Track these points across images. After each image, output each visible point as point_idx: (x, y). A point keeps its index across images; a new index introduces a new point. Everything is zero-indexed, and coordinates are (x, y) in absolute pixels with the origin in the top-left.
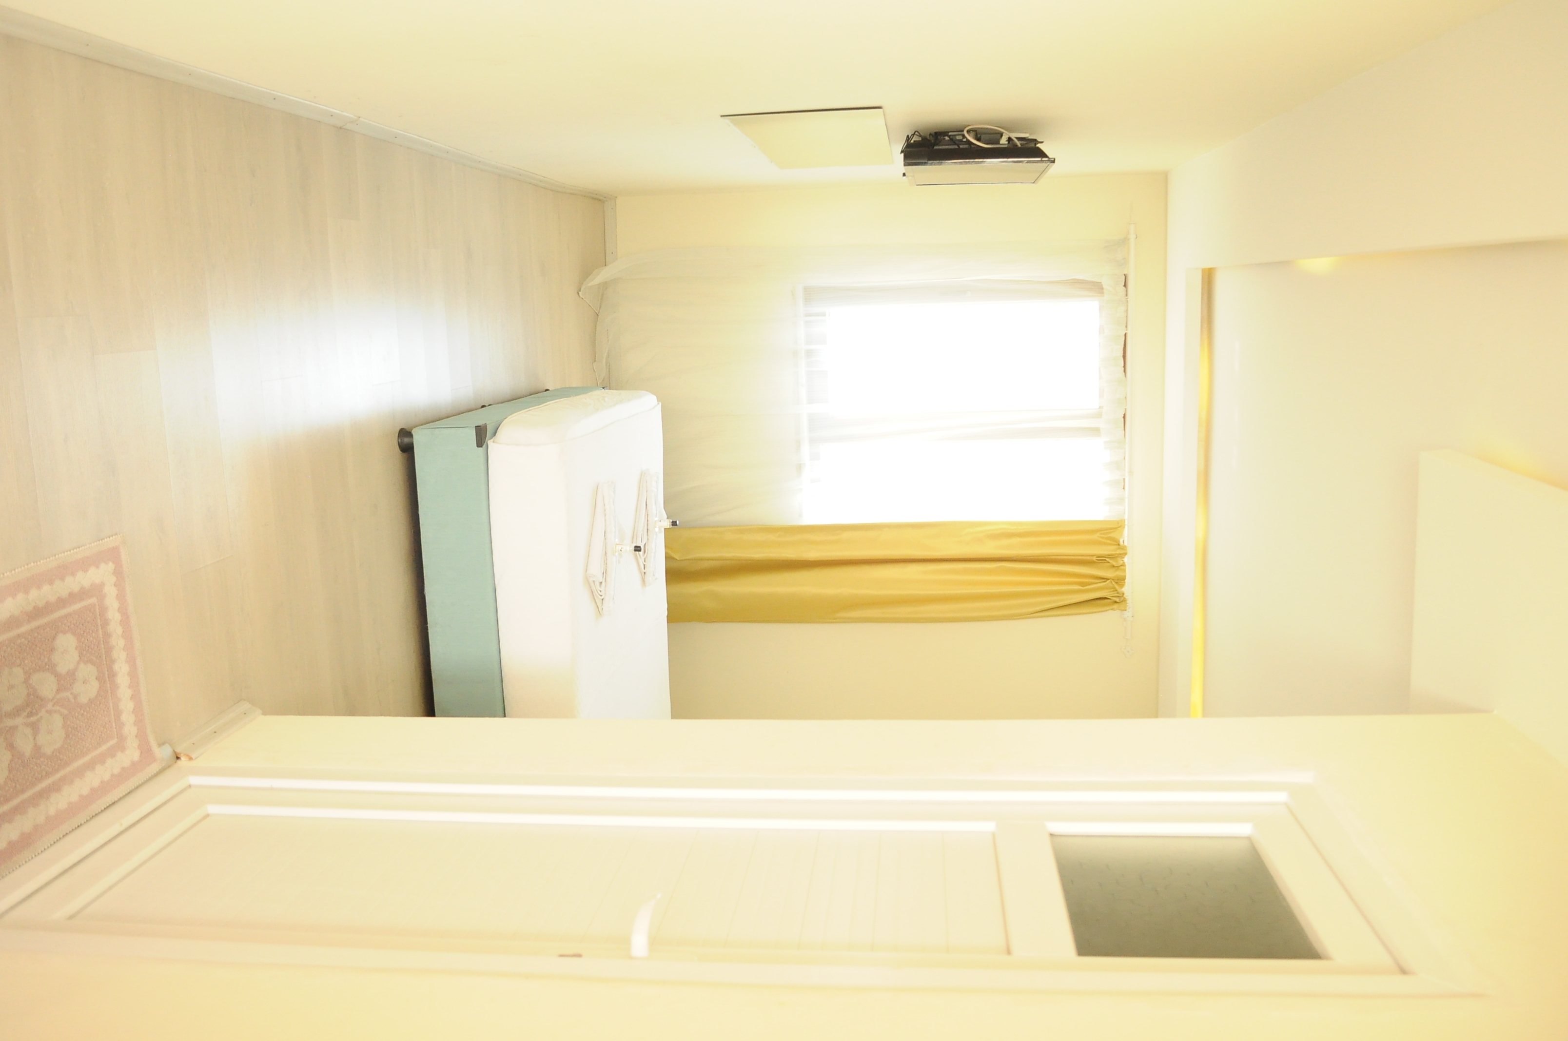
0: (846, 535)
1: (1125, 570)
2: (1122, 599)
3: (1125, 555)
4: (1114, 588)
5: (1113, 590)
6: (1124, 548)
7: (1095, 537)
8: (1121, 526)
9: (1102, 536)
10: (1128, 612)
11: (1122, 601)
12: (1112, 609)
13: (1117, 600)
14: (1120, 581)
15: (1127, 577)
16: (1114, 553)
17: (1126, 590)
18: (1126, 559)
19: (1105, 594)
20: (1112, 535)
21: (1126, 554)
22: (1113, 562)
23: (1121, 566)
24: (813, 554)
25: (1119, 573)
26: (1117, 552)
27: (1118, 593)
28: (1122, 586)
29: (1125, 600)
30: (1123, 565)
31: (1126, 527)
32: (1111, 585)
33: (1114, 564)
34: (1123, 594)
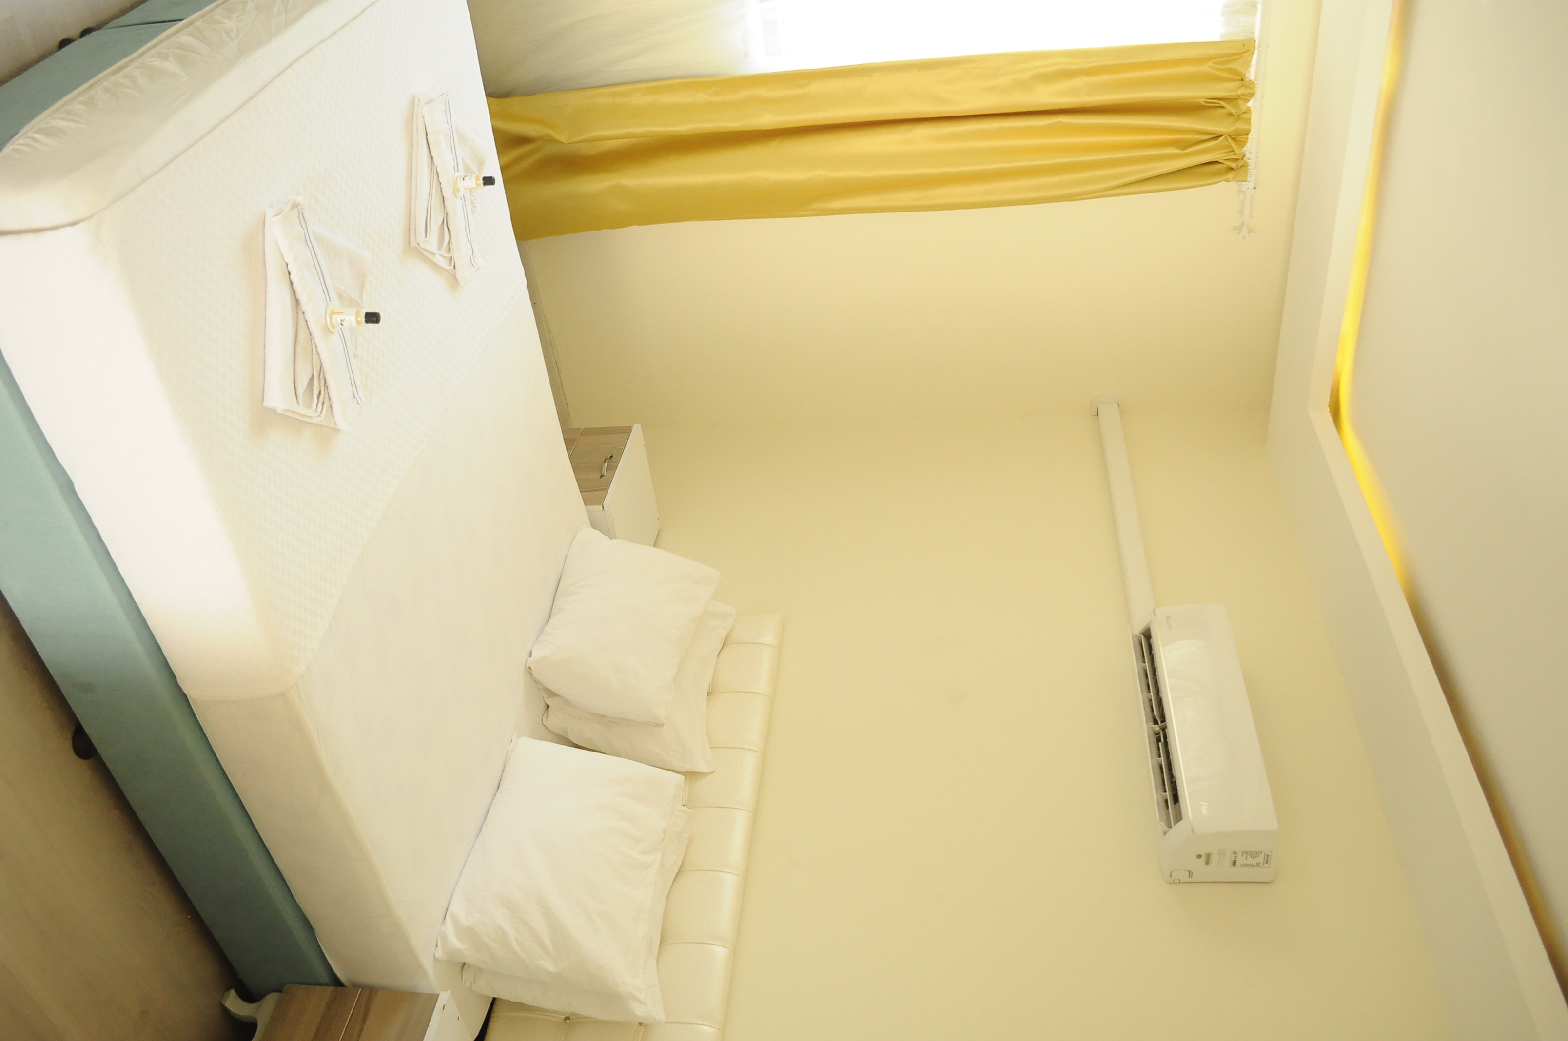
0: (815, 88)
1: (1248, 121)
2: (1241, 163)
3: (1251, 97)
4: (1230, 146)
5: (1225, 151)
6: (1251, 85)
7: (1205, 68)
8: (1248, 51)
9: (1218, 66)
10: (1249, 182)
11: (1242, 166)
12: (1227, 180)
13: (1233, 165)
14: (1240, 137)
15: (1251, 132)
16: (1234, 94)
17: (1250, 149)
18: (1250, 104)
19: (1218, 157)
20: (1233, 66)
21: (1253, 94)
22: (1229, 108)
23: (1245, 112)
24: (767, 120)
25: (1240, 126)
26: (1239, 92)
27: (1235, 154)
28: (1242, 144)
29: (1245, 166)
30: (1248, 111)
31: (1256, 51)
32: (1227, 143)
33: (1233, 111)
34: (1244, 156)
